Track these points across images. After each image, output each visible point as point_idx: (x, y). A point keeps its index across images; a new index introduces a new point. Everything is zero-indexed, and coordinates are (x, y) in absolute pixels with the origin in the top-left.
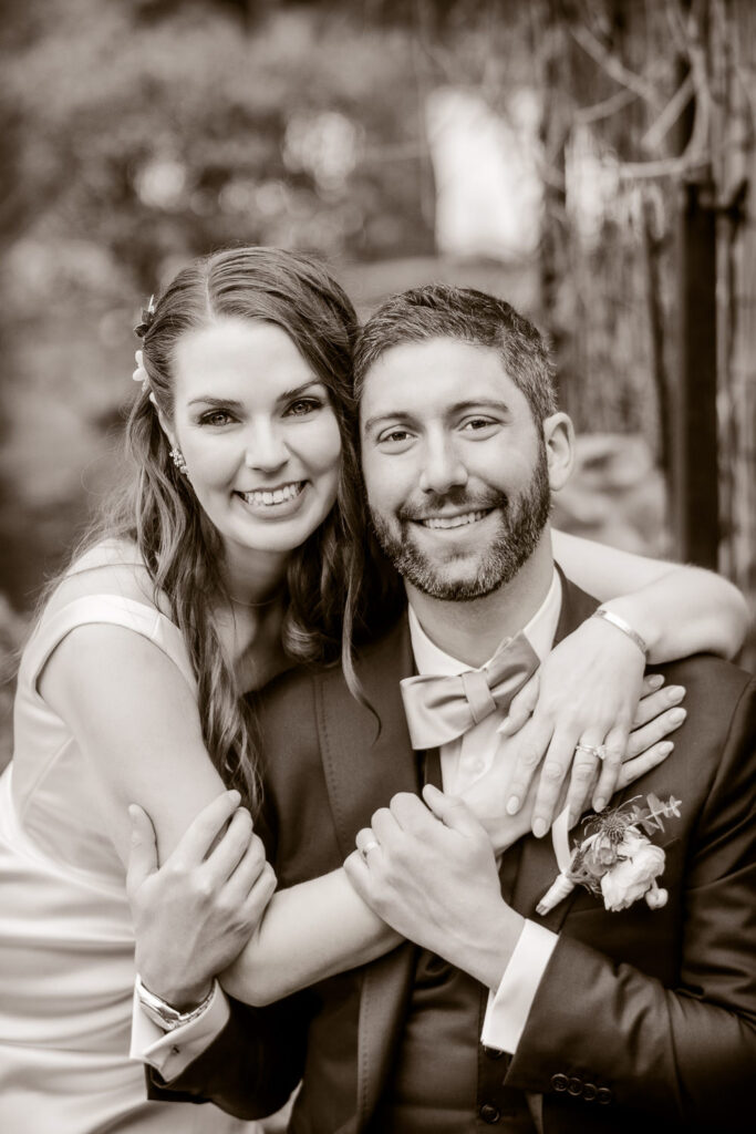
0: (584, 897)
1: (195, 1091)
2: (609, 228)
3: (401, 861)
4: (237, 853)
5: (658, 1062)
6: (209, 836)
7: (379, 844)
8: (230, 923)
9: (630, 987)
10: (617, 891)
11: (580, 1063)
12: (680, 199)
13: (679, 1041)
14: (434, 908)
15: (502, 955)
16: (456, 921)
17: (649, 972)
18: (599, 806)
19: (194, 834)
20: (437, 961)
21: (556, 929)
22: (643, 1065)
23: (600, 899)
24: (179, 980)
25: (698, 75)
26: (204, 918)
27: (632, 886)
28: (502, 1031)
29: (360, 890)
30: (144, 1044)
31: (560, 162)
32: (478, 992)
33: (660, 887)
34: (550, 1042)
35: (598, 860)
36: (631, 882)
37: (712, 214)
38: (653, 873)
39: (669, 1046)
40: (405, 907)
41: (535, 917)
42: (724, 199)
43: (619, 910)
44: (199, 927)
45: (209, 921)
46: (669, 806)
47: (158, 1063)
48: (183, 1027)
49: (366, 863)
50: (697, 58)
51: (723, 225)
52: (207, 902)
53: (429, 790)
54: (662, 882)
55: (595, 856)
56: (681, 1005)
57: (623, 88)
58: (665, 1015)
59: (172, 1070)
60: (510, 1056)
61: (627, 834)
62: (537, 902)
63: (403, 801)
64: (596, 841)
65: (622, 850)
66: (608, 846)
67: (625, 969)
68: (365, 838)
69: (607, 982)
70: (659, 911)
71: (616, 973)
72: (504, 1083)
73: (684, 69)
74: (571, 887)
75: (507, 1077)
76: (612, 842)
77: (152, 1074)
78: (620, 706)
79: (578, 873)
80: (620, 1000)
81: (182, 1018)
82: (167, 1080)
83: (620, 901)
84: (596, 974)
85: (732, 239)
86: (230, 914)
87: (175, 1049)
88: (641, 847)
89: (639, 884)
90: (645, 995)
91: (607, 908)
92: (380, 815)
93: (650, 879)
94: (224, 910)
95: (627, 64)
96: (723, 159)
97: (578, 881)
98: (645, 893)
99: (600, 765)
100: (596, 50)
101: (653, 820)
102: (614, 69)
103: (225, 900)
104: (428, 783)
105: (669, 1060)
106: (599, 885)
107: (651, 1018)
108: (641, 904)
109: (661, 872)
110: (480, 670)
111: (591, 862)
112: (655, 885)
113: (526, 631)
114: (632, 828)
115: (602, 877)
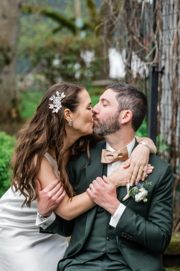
0: (131, 198)
1: (50, 232)
2: (138, 74)
3: (98, 190)
4: (57, 190)
5: (142, 233)
6: (52, 186)
7: (94, 187)
8: (54, 203)
9: (139, 218)
10: (138, 197)
11: (127, 231)
12: (152, 69)
13: (147, 229)
14: (104, 199)
15: (115, 209)
16: (108, 202)
17: (142, 216)
18: (143, 180)
19: (51, 185)
20: (102, 208)
21: (125, 204)
22: (139, 233)
23: (135, 199)
24: (44, 212)
25: (156, 46)
26: (49, 201)
27: (141, 197)
28: (114, 223)
29: (89, 195)
30: (38, 223)
31: (130, 61)
32: (109, 215)
33: (146, 198)
34: (122, 226)
35: (135, 191)
36: (141, 196)
37: (157, 73)
38: (145, 195)
39: (145, 230)
40: (98, 199)
41: (122, 202)
42: (160, 70)
43: (138, 202)
44: (48, 203)
45: (50, 202)
46: (149, 183)
47: (41, 226)
48: (45, 220)
49: (91, 190)
50: (156, 43)
51: (160, 74)
52: (50, 198)
53: (104, 177)
54: (146, 197)
55: (134, 191)
56: (148, 223)
57: (142, 48)
58: (145, 224)
59: (45, 228)
60: (114, 228)
61: (141, 187)
62: (122, 199)
63: (99, 178)
64: (135, 188)
65: (140, 190)
66: (137, 189)
67: (138, 215)
68: (91, 185)
69: (135, 216)
70: (145, 203)
71: (136, 215)
72: (113, 233)
73: (154, 45)
74: (129, 196)
75: (113, 232)
76: (138, 189)
77: (41, 228)
78: (147, 161)
79: (131, 194)
80: (137, 220)
81: (45, 219)
82: (44, 229)
83: (138, 200)
84: (133, 214)
85: (161, 77)
86: (55, 201)
87: (45, 224)
88: (144, 190)
89: (142, 197)
90: (141, 220)
91: (136, 201)
92: (94, 181)
93: (144, 196)
94: (53, 200)
95: (143, 43)
96: (161, 62)
97: (131, 195)
98: (143, 199)
99: (143, 172)
100: (137, 40)
101: (146, 185)
102: (140, 44)
103: (53, 198)
104: (104, 175)
105: (144, 233)
106: (135, 196)
107: (142, 224)
108: (142, 201)
109: (147, 195)
110: (117, 152)
111: (133, 192)
112: (145, 198)
113: (127, 146)
114: (142, 186)
115: (135, 195)
